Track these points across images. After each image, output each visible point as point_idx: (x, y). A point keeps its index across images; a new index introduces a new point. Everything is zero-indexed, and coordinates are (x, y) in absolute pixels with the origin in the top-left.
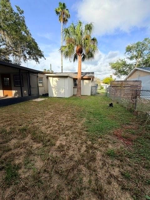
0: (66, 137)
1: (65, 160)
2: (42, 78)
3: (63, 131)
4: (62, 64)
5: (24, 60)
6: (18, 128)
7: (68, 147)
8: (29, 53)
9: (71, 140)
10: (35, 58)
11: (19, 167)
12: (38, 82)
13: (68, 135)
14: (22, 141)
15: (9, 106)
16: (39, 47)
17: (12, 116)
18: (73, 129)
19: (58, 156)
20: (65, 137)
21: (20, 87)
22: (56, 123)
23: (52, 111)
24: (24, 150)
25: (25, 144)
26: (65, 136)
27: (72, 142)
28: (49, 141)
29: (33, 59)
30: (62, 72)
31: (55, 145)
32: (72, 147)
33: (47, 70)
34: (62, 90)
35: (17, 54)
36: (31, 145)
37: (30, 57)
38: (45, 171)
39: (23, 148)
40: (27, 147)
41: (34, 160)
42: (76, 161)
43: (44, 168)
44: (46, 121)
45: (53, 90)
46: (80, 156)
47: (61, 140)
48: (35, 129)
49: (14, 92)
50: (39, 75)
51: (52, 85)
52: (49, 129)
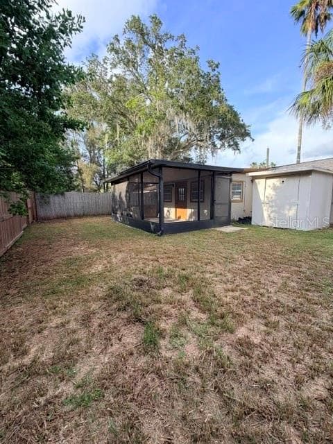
0: (265, 328)
1: (246, 379)
2: (242, 182)
3: (264, 311)
4: (300, 141)
5: (212, 153)
6: (178, 272)
7: (265, 355)
8: (222, 138)
9: (279, 342)
10: (232, 143)
11: (161, 334)
12: (231, 191)
13: (275, 326)
14: (178, 297)
15: (178, 234)
16: (241, 119)
17: (177, 251)
18: (294, 318)
19: (234, 358)
20: (263, 328)
21: (197, 204)
22: (250, 286)
23: (251, 257)
24: (176, 312)
25: (181, 303)
26: (266, 325)
27: (282, 349)
28: (222, 317)
29: (229, 146)
30: (298, 162)
31: (232, 332)
32: (275, 361)
33: (258, 164)
34: (289, 210)
35: (202, 144)
36: (188, 310)
37: (223, 145)
38: (197, 369)
39: (176, 307)
40: (183, 310)
41: (185, 338)
42: (277, 404)
43: (196, 363)
44: (230, 276)
45: (264, 208)
46: (297, 400)
47: (250, 330)
48: (204, 284)
49: (189, 211)
50: (235, 177)
51: (262, 198)
52: (231, 293)
